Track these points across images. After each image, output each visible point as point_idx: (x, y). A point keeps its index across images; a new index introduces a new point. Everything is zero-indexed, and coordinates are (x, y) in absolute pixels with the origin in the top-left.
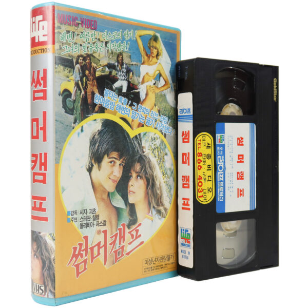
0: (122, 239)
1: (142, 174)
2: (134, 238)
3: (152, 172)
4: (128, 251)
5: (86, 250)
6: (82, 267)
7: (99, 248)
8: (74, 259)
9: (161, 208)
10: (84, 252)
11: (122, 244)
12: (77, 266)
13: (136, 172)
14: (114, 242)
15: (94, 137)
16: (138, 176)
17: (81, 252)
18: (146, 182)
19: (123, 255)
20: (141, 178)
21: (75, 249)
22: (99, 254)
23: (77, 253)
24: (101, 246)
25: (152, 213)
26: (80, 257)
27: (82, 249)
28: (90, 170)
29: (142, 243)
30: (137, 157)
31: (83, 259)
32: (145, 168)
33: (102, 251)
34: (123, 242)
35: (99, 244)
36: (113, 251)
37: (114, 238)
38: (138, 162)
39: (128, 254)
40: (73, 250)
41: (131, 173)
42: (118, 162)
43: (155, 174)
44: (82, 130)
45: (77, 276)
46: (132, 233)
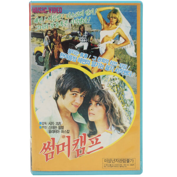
0: (83, 143)
1: (101, 102)
2: (95, 143)
3: (112, 101)
4: (88, 151)
5: (53, 146)
6: (50, 156)
7: (64, 146)
8: (44, 150)
9: (120, 126)
10: (52, 147)
11: (83, 146)
12: (47, 155)
13: (96, 101)
14: (76, 144)
15: (59, 79)
16: (97, 104)
17: (50, 147)
18: (105, 108)
19: (83, 153)
20: (100, 105)
21: (45, 145)
22: (63, 150)
23: (46, 147)
24: (65, 145)
25: (111, 129)
26: (48, 149)
27: (50, 145)
28: (56, 99)
29: (102, 147)
30: (97, 92)
31: (51, 151)
32: (104, 98)
33: (66, 148)
34: (84, 145)
35: (63, 144)
36: (75, 149)
37: (76, 141)
38: (98, 94)
39: (88, 153)
40: (43, 145)
41: (91, 102)
42: (79, 95)
43: (114, 103)
44: (50, 75)
45: (47, 161)
46: (92, 140)
